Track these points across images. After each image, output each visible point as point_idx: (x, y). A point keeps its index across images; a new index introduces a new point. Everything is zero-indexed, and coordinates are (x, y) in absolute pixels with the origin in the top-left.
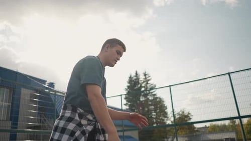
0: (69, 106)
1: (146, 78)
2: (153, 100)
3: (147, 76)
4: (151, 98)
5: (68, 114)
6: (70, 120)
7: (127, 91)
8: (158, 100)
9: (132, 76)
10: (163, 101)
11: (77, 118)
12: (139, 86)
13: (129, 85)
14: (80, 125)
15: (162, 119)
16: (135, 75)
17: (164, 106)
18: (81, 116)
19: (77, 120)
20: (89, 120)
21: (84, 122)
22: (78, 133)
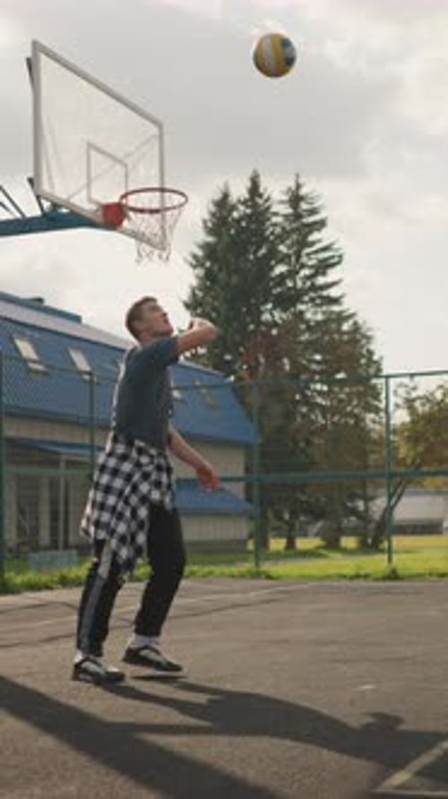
0: (121, 438)
1: (297, 216)
2: (325, 322)
3: (304, 206)
4: (313, 314)
5: (121, 449)
6: (124, 458)
7: (201, 272)
8: (346, 327)
9: (233, 198)
10: (369, 338)
11: (134, 454)
12: (263, 251)
13: (210, 239)
14: (138, 465)
15: (352, 415)
16: (245, 194)
17: (370, 361)
18: (141, 451)
19: (133, 459)
20: (152, 457)
21: (144, 460)
22: (137, 477)
